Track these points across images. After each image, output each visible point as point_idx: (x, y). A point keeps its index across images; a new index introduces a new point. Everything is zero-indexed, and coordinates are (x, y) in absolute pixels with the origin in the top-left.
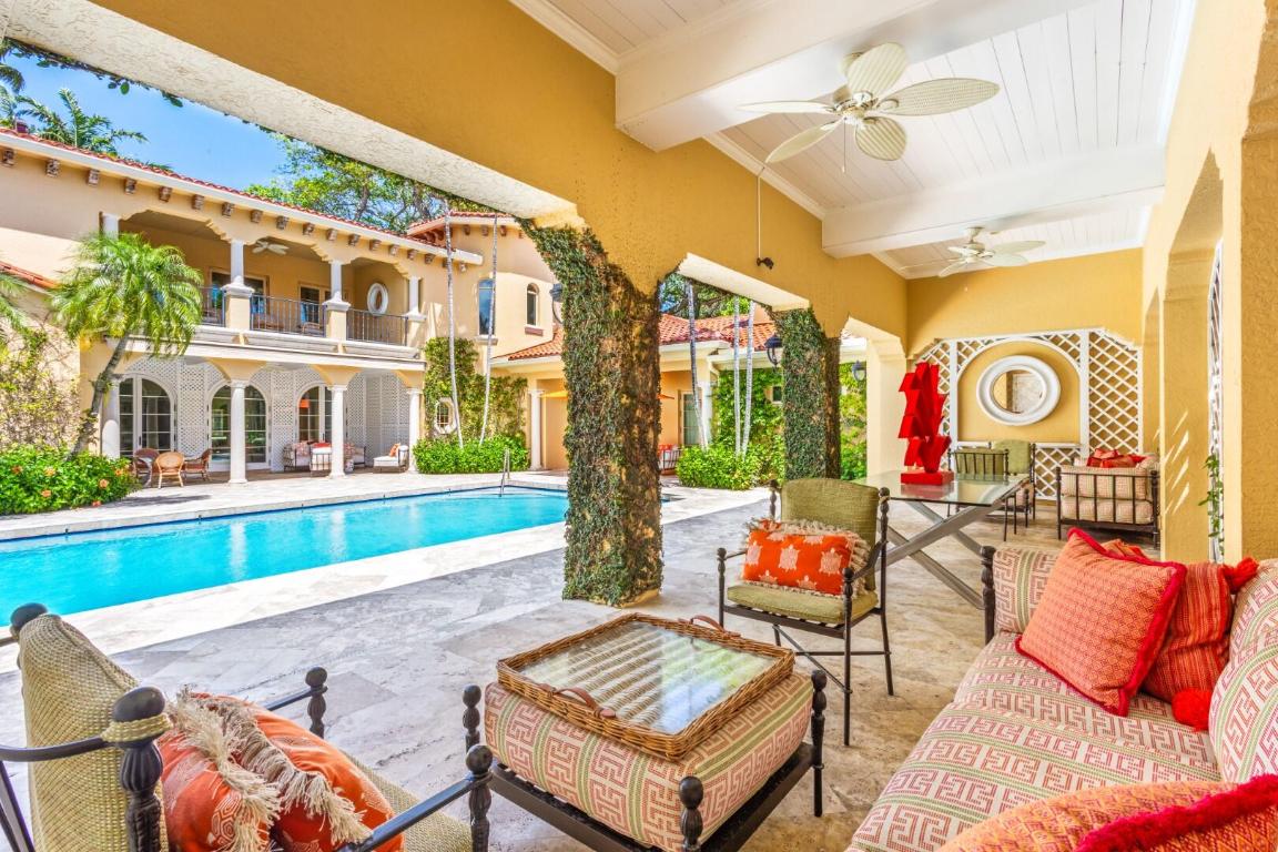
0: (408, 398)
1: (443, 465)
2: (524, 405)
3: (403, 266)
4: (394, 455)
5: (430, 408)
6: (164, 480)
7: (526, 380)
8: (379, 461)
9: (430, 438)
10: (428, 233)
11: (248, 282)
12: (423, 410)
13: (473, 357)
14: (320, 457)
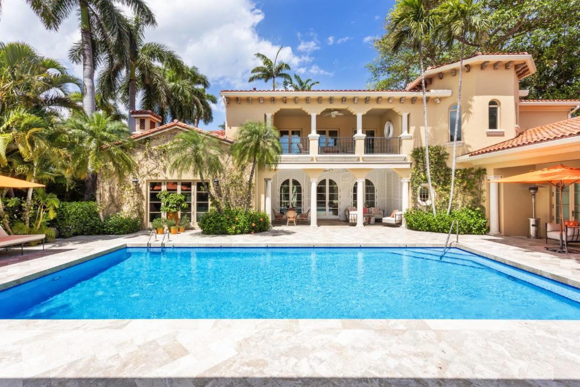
0: (401, 184)
1: (420, 225)
2: (484, 187)
3: (397, 108)
4: (393, 217)
5: (415, 190)
6: (289, 223)
7: (485, 170)
8: (386, 220)
9: (415, 208)
10: (417, 86)
11: (318, 132)
12: (411, 191)
13: (446, 157)
14: (353, 216)
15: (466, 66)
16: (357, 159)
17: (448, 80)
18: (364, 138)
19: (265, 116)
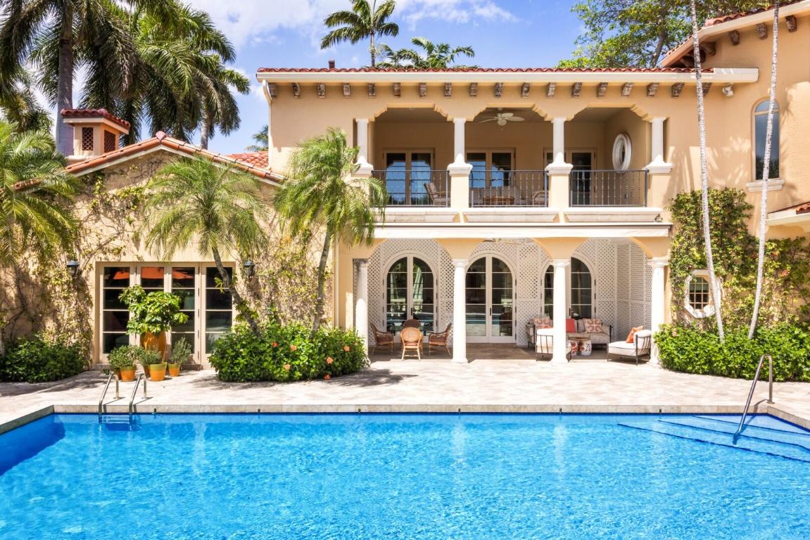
0: (650, 270)
1: (690, 361)
3: (642, 107)
4: (631, 341)
5: (678, 284)
6: (406, 353)
8: (614, 347)
9: (679, 323)
10: (684, 58)
12: (669, 285)
13: (746, 212)
14: (544, 338)
15: (789, 18)
16: (553, 217)
17: (750, 47)
18: (569, 172)
19: (355, 124)
